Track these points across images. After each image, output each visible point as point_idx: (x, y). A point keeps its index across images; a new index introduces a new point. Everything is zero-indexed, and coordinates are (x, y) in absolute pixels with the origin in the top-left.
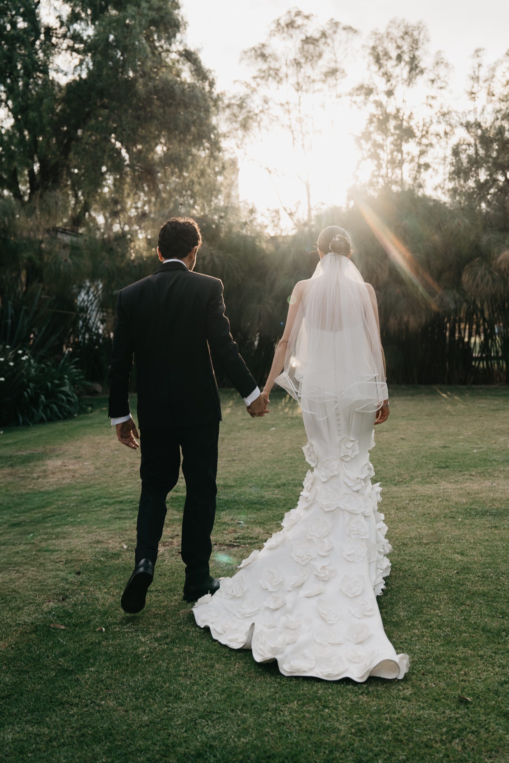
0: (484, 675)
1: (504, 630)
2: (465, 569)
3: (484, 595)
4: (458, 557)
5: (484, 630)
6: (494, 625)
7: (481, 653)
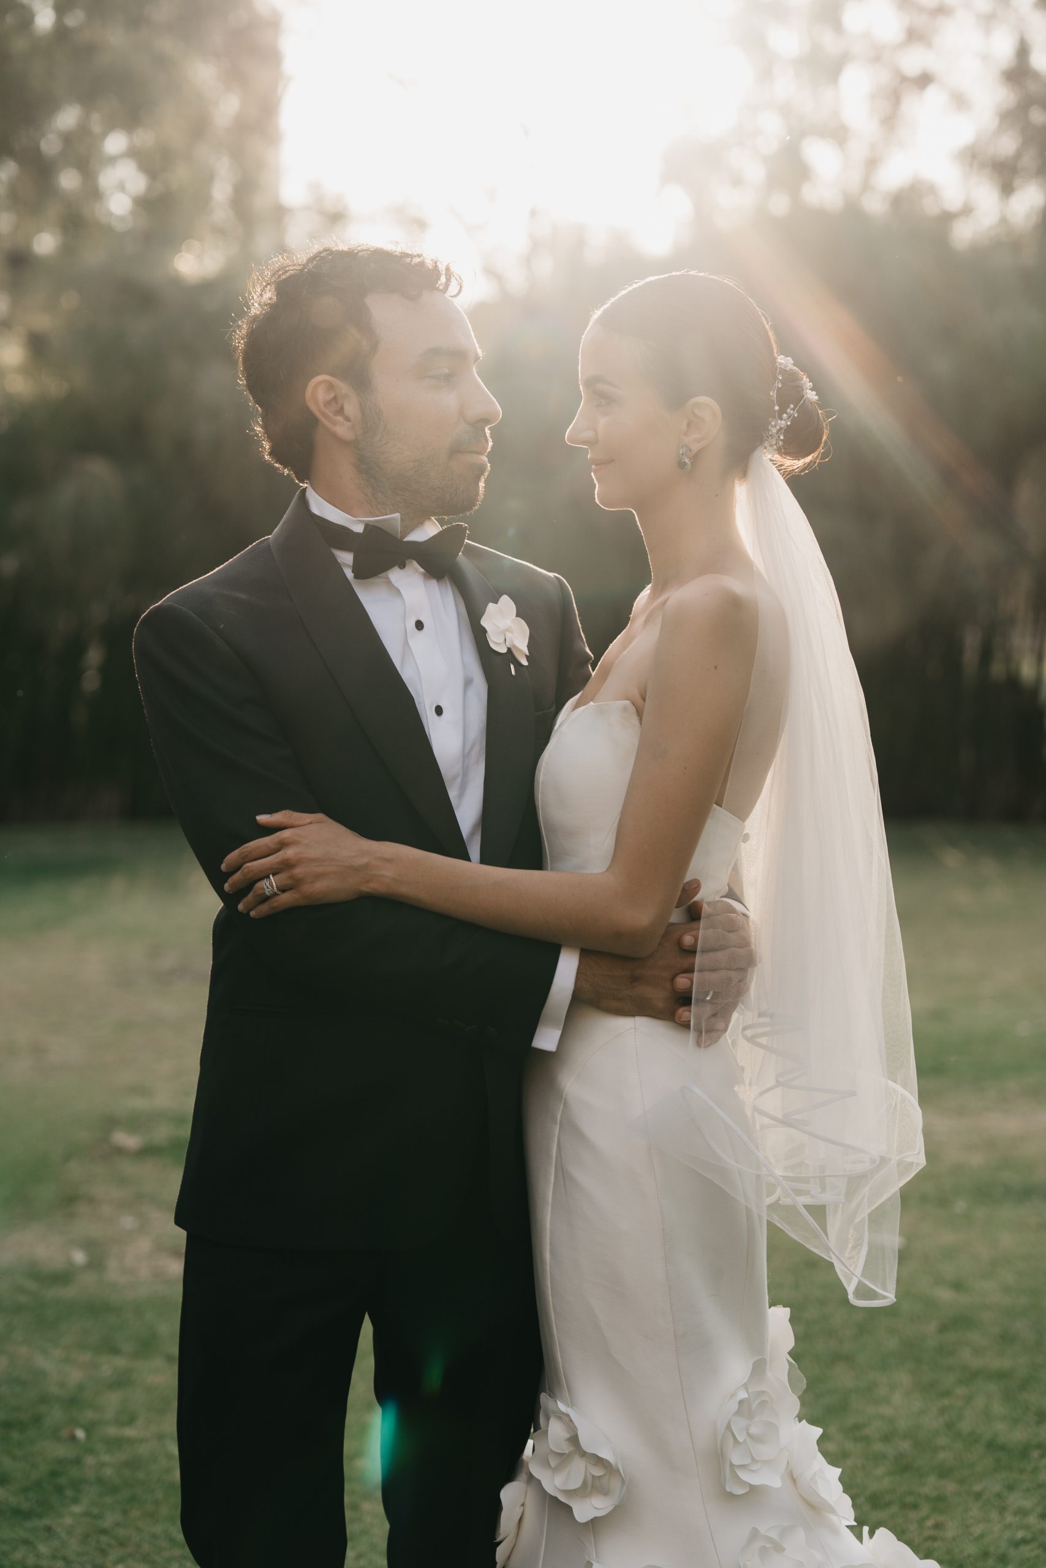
0: (977, 1530)
1: (1039, 1446)
2: (960, 1321)
3: (1001, 1376)
4: (945, 1295)
5: (993, 1446)
6: (1017, 1436)
7: (977, 1488)
